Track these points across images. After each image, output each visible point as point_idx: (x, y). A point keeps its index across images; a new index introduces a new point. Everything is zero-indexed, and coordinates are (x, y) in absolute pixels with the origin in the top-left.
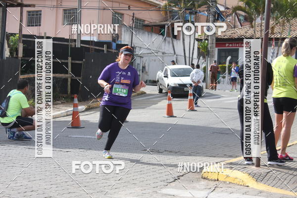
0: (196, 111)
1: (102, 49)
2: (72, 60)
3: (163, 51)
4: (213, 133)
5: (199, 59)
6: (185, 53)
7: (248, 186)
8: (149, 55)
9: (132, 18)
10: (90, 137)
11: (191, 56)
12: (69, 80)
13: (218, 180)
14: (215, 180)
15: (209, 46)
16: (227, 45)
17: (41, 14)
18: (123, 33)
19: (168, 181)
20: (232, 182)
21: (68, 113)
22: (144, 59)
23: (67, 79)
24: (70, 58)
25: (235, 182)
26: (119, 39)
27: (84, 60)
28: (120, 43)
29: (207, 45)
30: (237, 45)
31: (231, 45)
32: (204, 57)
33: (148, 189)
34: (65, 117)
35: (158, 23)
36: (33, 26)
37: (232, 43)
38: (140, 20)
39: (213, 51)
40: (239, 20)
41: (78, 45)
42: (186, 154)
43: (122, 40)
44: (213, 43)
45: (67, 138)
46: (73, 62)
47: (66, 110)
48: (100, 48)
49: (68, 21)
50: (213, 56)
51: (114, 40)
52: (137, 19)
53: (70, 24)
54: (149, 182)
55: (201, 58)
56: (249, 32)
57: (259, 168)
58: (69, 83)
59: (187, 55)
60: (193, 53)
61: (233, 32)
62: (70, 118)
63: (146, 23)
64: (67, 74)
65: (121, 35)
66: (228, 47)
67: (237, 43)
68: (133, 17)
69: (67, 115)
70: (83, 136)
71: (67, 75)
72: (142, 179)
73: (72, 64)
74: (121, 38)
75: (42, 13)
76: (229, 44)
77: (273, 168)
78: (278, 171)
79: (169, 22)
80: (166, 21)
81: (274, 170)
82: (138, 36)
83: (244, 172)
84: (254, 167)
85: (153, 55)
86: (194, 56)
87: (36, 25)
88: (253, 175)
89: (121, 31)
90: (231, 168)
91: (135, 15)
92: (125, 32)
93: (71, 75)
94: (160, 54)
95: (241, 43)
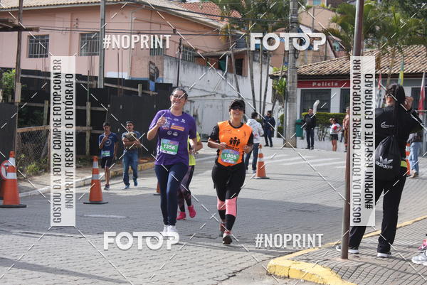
0: (268, 178)
1: (135, 90)
2: (91, 106)
3: (223, 93)
4: (291, 210)
5: (274, 103)
6: (254, 96)
8: (203, 98)
9: (178, 45)
10: (115, 216)
11: (263, 100)
12: (88, 134)
13: (289, 277)
14: (285, 278)
15: (289, 85)
16: (314, 84)
17: (48, 41)
18: (165, 67)
19: (220, 279)
20: (309, 280)
21: (86, 183)
22: (196, 104)
23: (85, 134)
24: (89, 104)
25: (311, 280)
26: (160, 76)
27: (109, 106)
28: (161, 82)
29: (285, 85)
30: (329, 85)
31: (319, 84)
32: (281, 102)
34: (82, 188)
35: (216, 52)
36: (37, 57)
37: (321, 82)
38: (191, 49)
39: (293, 92)
40: (332, 48)
41: (101, 85)
43: (165, 77)
44: (293, 82)
45: (82, 218)
46: (94, 109)
47: (83, 179)
48: (133, 89)
49: (87, 49)
50: (294, 100)
51: (152, 78)
52: (186, 47)
53: (90, 55)
54: (191, 280)
55: (277, 103)
56: (346, 65)
57: (346, 260)
58: (88, 139)
59: (257, 98)
60: (265, 96)
61: (322, 65)
62: (87, 190)
63: (199, 52)
64: (85, 126)
65: (163, 69)
66: (315, 87)
67: (328, 82)
68: (180, 44)
69: (85, 185)
70: (105, 216)
71: (84, 128)
72: (182, 277)
73: (92, 111)
74: (163, 75)
75: (50, 39)
76: (317, 82)
77: (366, 261)
78: (373, 264)
79: (231, 52)
80: (228, 49)
81: (366, 263)
82: (187, 71)
83: (325, 265)
84: (340, 259)
85: (208, 98)
86: (267, 101)
87: (41, 56)
88: (337, 271)
89: (162, 64)
90: (308, 260)
91: (182, 42)
92: (168, 66)
93: (91, 128)
94: (218, 97)
95: (334, 82)
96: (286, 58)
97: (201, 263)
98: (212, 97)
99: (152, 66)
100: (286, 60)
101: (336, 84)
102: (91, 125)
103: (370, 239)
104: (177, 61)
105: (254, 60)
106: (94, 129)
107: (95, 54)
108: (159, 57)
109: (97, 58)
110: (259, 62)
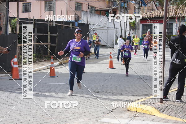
1: (69, 26)
3: (108, 26)
4: (138, 79)
5: (130, 30)
6: (121, 28)
7: (154, 116)
8: (99, 29)
9: (87, 6)
10: (61, 83)
11: (125, 29)
12: (49, 46)
13: (136, 112)
14: (135, 112)
16: (148, 22)
17: (31, 5)
18: (82, 15)
19: (106, 113)
20: (145, 113)
22: (96, 31)
24: (49, 33)
25: (147, 113)
26: (80, 20)
27: (58, 33)
28: (80, 22)
29: (135, 22)
30: (154, 22)
32: (133, 30)
33: (93, 119)
34: (47, 70)
35: (104, 9)
36: (26, 12)
37: (151, 21)
38: (93, 7)
39: (138, 26)
40: (155, 5)
41: (54, 24)
42: (119, 94)
43: (82, 20)
45: (46, 84)
46: (51, 35)
47: (47, 66)
48: (68, 26)
49: (48, 8)
50: (139, 29)
51: (76, 21)
52: (91, 7)
53: (49, 11)
54: (94, 114)
56: (161, 13)
57: (162, 104)
58: (49, 48)
59: (123, 28)
60: (126, 27)
61: (151, 13)
62: (49, 71)
63: (97, 9)
64: (48, 42)
67: (154, 21)
68: (89, 5)
70: (56, 83)
72: (89, 112)
73: (50, 36)
77: (171, 104)
78: (174, 105)
79: (111, 8)
80: (110, 7)
81: (171, 105)
82: (92, 17)
83: (152, 106)
84: (159, 103)
85: (101, 29)
86: (127, 30)
87: (28, 12)
88: (158, 109)
89: (81, 14)
90: (145, 104)
91: (90, 4)
92: (83, 15)
93: (50, 43)
94: (106, 28)
95: (157, 20)
96: (135, 10)
97: (98, 105)
98: (103, 29)
99: (76, 16)
100: (135, 11)
101: (157, 22)
102: (50, 42)
103: (172, 93)
104: (87, 13)
105: (121, 12)
106: (51, 44)
107: (52, 11)
108: (79, 11)
109: (52, 12)
110: (123, 12)
